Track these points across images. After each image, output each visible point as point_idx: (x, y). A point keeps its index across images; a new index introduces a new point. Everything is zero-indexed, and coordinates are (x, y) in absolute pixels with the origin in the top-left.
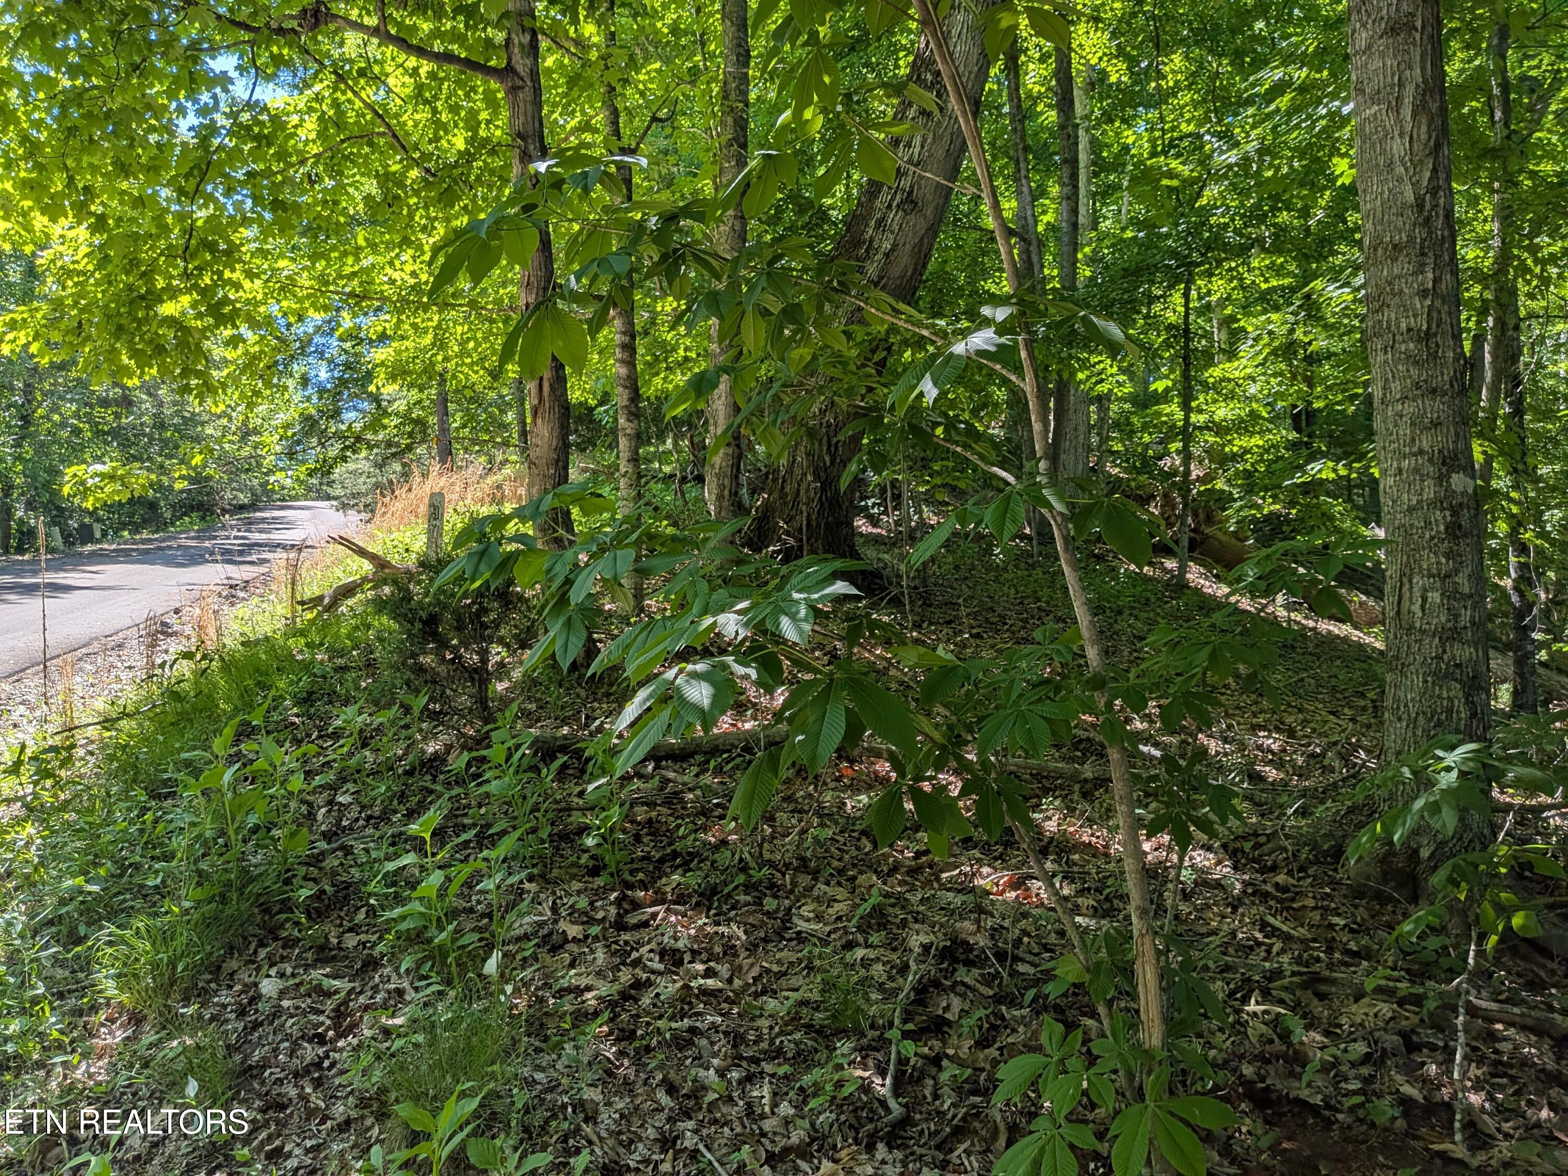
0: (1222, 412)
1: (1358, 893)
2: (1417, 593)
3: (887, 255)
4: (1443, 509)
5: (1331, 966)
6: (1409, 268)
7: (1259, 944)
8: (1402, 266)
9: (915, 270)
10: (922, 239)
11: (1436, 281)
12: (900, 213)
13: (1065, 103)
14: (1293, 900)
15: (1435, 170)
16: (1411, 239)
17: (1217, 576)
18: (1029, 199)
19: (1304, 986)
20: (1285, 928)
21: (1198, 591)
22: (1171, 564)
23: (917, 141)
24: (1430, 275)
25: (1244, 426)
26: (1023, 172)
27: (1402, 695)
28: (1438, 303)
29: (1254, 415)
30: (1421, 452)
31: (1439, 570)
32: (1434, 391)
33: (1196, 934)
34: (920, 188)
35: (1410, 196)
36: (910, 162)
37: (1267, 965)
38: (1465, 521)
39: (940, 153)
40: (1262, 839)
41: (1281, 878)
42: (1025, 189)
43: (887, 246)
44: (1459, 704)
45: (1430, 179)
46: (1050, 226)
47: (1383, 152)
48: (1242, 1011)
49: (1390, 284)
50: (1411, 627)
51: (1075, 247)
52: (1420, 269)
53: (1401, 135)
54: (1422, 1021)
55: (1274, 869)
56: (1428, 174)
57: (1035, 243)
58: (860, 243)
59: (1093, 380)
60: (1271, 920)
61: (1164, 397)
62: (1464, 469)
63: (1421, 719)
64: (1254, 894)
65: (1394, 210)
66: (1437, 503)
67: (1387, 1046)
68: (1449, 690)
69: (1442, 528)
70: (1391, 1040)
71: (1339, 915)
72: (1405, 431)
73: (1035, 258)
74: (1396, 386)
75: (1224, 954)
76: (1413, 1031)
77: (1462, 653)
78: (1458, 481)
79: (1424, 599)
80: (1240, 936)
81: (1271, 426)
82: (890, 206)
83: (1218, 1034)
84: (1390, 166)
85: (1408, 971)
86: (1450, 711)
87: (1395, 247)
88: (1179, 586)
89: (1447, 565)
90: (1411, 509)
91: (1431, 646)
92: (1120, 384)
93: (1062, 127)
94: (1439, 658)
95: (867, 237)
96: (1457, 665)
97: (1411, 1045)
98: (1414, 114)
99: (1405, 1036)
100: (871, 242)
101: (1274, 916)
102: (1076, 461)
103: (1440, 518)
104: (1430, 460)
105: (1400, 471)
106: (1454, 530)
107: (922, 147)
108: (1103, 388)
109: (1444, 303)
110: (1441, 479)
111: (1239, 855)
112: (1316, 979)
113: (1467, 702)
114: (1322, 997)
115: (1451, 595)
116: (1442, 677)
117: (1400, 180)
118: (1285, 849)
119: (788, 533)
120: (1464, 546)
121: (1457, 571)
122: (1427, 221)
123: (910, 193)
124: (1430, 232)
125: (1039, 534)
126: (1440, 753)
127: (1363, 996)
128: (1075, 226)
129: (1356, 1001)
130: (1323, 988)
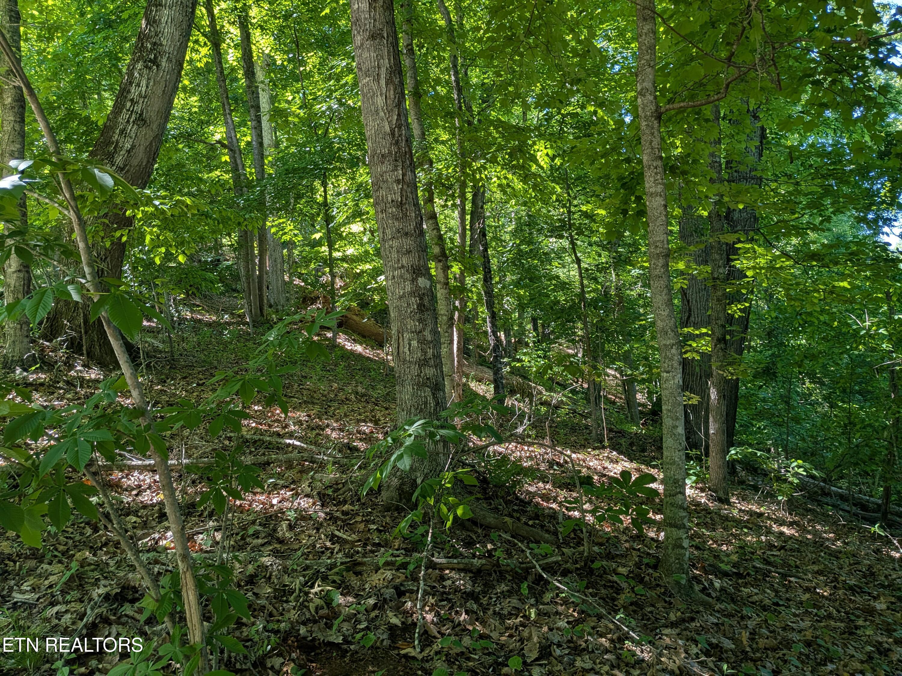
0: (350, 251)
1: (387, 508)
2: (406, 342)
3: (129, 151)
4: (415, 297)
5: (364, 556)
6: (390, 167)
7: (327, 549)
8: (386, 167)
9: (148, 162)
10: (151, 143)
11: (404, 175)
12: (135, 126)
13: (250, 73)
14: (350, 519)
15: (399, 115)
16: (390, 153)
17: (354, 340)
18: (232, 127)
19: (348, 570)
20: (345, 536)
21: (343, 348)
22: (329, 335)
23: (144, 83)
24: (401, 172)
25: (363, 258)
26: (227, 111)
27: (403, 396)
28: (405, 187)
29: (367, 252)
30: (403, 267)
31: (416, 329)
32: (406, 234)
33: (292, 550)
34: (147, 112)
35: (387, 129)
36: (140, 95)
37: (329, 561)
38: (426, 302)
39: (159, 92)
40: (340, 486)
41: (346, 507)
42: (229, 121)
43: (128, 146)
44: (430, 399)
45: (397, 120)
46: (248, 144)
47: (373, 103)
48: (309, 593)
49: (382, 176)
50: (405, 360)
51: (262, 156)
52: (395, 169)
53: (381, 95)
54: (406, 577)
55: (345, 502)
56: (396, 117)
57: (237, 152)
58: (109, 143)
59: (281, 233)
60: (337, 533)
61: (319, 243)
62: (424, 275)
63: (413, 409)
64: (330, 519)
65: (381, 136)
66: (412, 294)
67: (387, 596)
68: (425, 392)
69: (415, 307)
70: (389, 592)
71: (374, 523)
72: (394, 255)
73: (239, 161)
74: (388, 231)
75: (306, 559)
76: (402, 585)
77: (430, 372)
78: (422, 282)
79: (410, 345)
80: (318, 546)
81: (374, 258)
82: (128, 122)
83: (292, 611)
84: (377, 111)
85: (405, 549)
86: (426, 403)
87: (383, 156)
88: (334, 346)
89: (419, 327)
90: (401, 297)
91: (415, 369)
92: (296, 235)
93: (249, 87)
94: (419, 375)
95: (114, 139)
96: (428, 379)
97: (400, 593)
98: (387, 84)
99: (396, 588)
100: (117, 142)
101: (339, 531)
102: (277, 280)
103: (414, 301)
104: (407, 271)
105: (394, 277)
106: (421, 308)
107: (147, 87)
108: (286, 238)
109: (408, 186)
110: (414, 280)
111: (326, 498)
112: (356, 564)
113: (434, 398)
114: (357, 574)
115: (422, 342)
116: (420, 385)
117: (382, 120)
118: (350, 490)
119: (71, 329)
120: (427, 315)
121: (424, 329)
122: (397, 143)
123: (141, 115)
124: (399, 148)
125: (253, 321)
126: (407, 427)
127: (379, 569)
128: (261, 144)
129: (376, 572)
130: (359, 568)
